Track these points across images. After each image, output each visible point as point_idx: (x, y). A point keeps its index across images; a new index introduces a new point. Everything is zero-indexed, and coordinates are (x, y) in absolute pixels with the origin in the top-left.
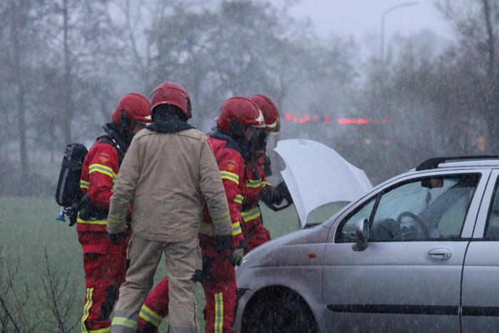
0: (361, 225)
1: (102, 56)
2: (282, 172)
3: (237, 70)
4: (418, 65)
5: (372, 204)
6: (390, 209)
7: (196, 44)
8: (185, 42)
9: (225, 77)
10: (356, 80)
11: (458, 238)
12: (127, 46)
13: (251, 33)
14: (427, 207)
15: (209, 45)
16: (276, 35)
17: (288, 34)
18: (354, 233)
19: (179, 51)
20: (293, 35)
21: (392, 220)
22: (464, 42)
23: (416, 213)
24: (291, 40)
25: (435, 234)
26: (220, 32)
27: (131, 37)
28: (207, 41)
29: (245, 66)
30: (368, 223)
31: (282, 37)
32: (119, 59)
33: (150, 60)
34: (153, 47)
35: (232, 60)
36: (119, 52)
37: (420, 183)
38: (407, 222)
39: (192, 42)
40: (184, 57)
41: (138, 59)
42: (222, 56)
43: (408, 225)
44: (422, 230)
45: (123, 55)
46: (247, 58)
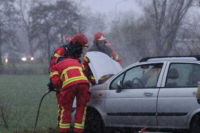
0: (119, 83)
1: (12, 22)
2: (88, 64)
3: (62, 26)
4: (129, 24)
5: (123, 75)
6: (129, 78)
8: (43, 16)
9: (58, 28)
10: (107, 29)
11: (156, 87)
12: (21, 18)
13: (68, 12)
14: (143, 76)
16: (77, 13)
17: (81, 12)
18: (116, 86)
19: (41, 19)
20: (83, 13)
21: (131, 81)
23: (139, 78)
24: (82, 15)
25: (146, 86)
26: (56, 12)
27: (22, 15)
28: (51, 16)
29: (66, 24)
30: (122, 82)
31: (79, 14)
32: (18, 23)
33: (29, 23)
34: (31, 18)
35: (60, 22)
36: (16, 20)
37: (140, 67)
38: (136, 81)
39: (46, 16)
40: (43, 21)
41: (25, 23)
42: (57, 21)
43: (136, 83)
44: (141, 84)
45: (20, 21)
46: (66, 22)
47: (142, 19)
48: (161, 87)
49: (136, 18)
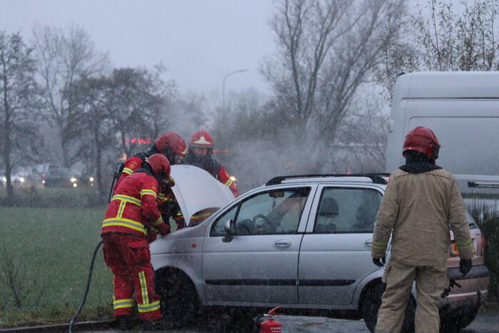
0: (228, 225)
1: (31, 108)
3: (125, 117)
4: (249, 113)
5: (236, 208)
6: (246, 214)
7: (96, 99)
8: (88, 98)
9: (116, 122)
10: (207, 123)
11: (297, 233)
12: (47, 101)
13: (134, 91)
14: (273, 211)
15: (105, 100)
16: (151, 93)
17: (160, 92)
18: (223, 229)
19: (84, 104)
20: (163, 93)
21: (249, 220)
22: (280, 98)
23: (265, 215)
24: (162, 96)
25: (279, 229)
26: (112, 92)
27: (50, 95)
28: (103, 97)
29: (130, 114)
30: (233, 222)
31: (155, 94)
32: (42, 110)
33: (63, 111)
34: (65, 102)
35: (120, 110)
36: (39, 106)
37: (268, 194)
38: (259, 221)
39: (93, 98)
40: (87, 108)
41: (56, 110)
42: (114, 108)
43: (260, 224)
44: (270, 227)
45: (45, 107)
46: (131, 109)
47: (272, 105)
48: (307, 231)
49: (261, 103)
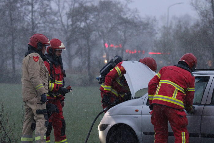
1: (48, 24)
3: (106, 31)
7: (88, 19)
8: (83, 18)
9: (100, 33)
10: (157, 35)
12: (58, 20)
13: (112, 15)
15: (93, 20)
16: (122, 16)
17: (128, 15)
19: (81, 22)
20: (130, 16)
24: (129, 18)
26: (98, 15)
27: (60, 16)
28: (93, 18)
29: (109, 29)
31: (125, 17)
33: (68, 26)
34: (70, 20)
35: (103, 26)
36: (53, 22)
39: (86, 18)
40: (83, 25)
41: (63, 26)
42: (99, 25)
45: (56, 24)
46: (110, 26)
47: (198, 25)
